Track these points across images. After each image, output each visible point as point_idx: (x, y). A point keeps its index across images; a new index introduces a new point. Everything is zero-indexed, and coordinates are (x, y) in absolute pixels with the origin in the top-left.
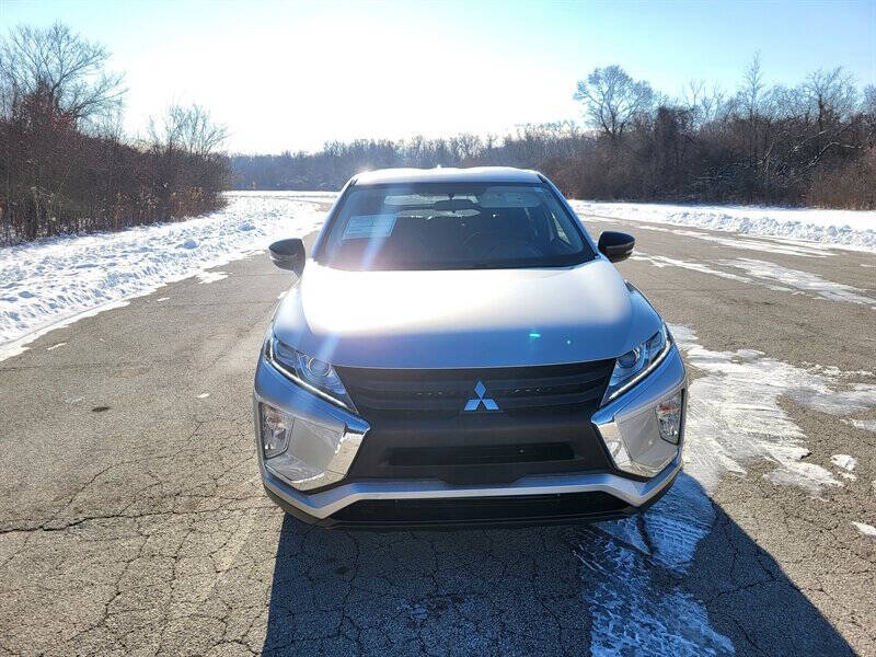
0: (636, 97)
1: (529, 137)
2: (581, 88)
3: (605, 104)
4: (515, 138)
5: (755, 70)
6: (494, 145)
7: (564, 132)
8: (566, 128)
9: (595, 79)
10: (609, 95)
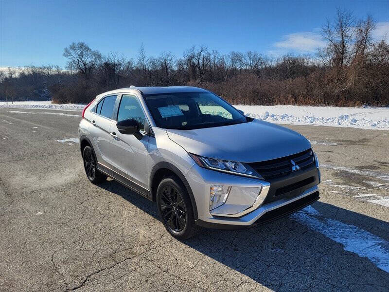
0: (94, 57)
1: (34, 73)
2: (67, 51)
3: (80, 60)
4: (26, 73)
5: (142, 50)
6: (14, 76)
7: (54, 71)
8: (54, 69)
9: (73, 48)
10: (81, 56)
